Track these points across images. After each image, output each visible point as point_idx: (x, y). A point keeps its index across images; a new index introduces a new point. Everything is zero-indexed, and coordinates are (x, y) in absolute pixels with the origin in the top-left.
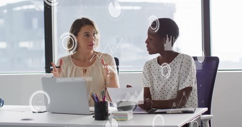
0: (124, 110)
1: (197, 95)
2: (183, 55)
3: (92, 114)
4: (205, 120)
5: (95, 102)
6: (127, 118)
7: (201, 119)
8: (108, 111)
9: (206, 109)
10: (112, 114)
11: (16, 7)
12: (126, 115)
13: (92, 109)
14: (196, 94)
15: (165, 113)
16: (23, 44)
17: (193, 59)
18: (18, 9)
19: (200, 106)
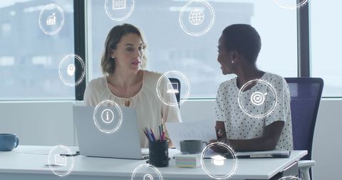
0: (190, 153)
1: (291, 132)
2: (271, 75)
3: (145, 158)
4: (304, 168)
5: (150, 141)
6: (195, 164)
7: (299, 166)
8: (167, 153)
9: (305, 152)
10: (174, 158)
11: (28, 7)
12: (194, 160)
13: (146, 151)
14: (291, 130)
15: (248, 157)
16: (38, 60)
17: (285, 81)
18: (31, 9)
19: (297, 148)
